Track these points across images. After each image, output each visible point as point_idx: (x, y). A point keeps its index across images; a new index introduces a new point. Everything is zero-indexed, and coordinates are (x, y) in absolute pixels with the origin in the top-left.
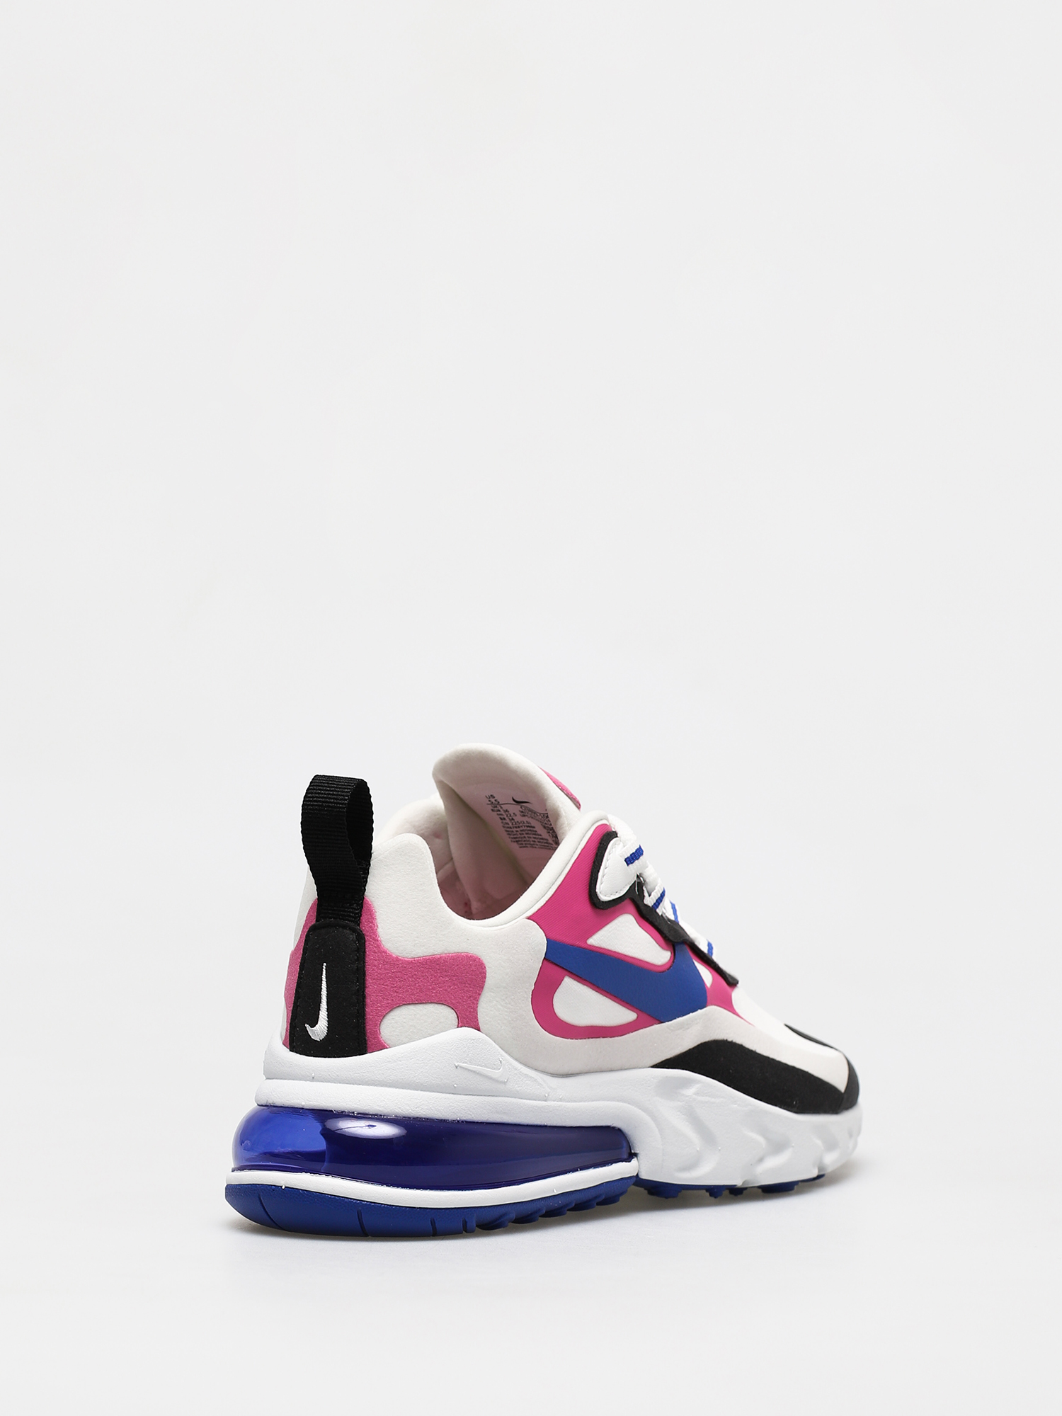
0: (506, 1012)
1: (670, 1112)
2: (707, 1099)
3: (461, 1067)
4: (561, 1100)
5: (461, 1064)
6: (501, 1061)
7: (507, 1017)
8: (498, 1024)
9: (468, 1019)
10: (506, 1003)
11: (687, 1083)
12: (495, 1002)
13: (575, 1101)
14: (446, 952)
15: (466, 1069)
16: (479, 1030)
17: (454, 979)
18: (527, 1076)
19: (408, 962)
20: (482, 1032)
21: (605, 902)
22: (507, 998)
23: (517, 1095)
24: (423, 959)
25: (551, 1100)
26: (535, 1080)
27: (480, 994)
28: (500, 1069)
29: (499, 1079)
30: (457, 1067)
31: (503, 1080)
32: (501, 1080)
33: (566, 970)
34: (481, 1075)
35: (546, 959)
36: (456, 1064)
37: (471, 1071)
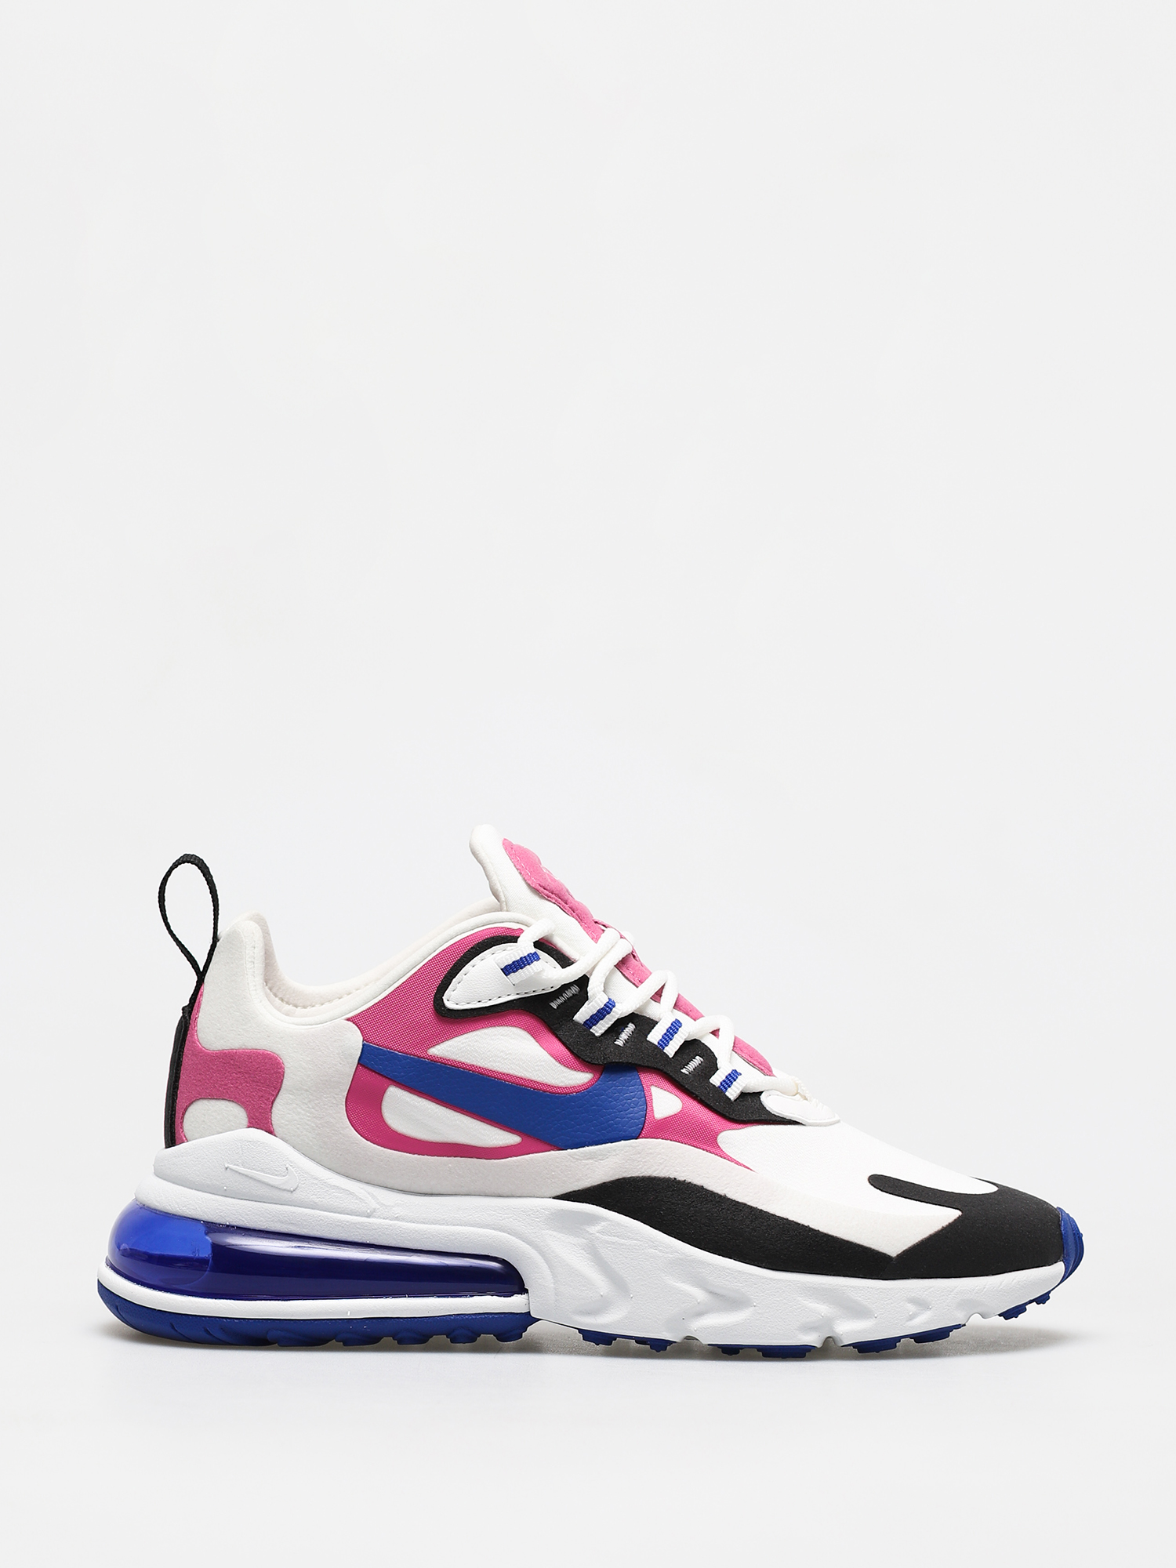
0: (309, 1117)
1: (567, 1249)
2: (616, 1239)
3: (231, 1169)
4: (397, 1219)
5: (231, 1166)
6: (287, 1168)
7: (309, 1123)
8: (298, 1128)
9: (261, 1120)
10: (308, 1107)
11: (593, 1219)
12: (295, 1105)
14: (243, 1047)
15: (237, 1172)
16: (271, 1132)
17: (247, 1076)
18: (338, 1188)
19: (208, 1054)
20: (276, 1133)
21: (458, 1010)
22: (310, 1102)
23: (314, 1206)
24: (221, 1053)
25: (379, 1217)
26: (352, 1193)
27: (273, 1095)
28: (284, 1176)
29: (281, 1187)
30: (226, 1168)
31: (288, 1189)
32: (284, 1188)
33: (389, 1079)
34: (255, 1179)
35: (361, 1065)
36: (226, 1166)
37: (243, 1174)
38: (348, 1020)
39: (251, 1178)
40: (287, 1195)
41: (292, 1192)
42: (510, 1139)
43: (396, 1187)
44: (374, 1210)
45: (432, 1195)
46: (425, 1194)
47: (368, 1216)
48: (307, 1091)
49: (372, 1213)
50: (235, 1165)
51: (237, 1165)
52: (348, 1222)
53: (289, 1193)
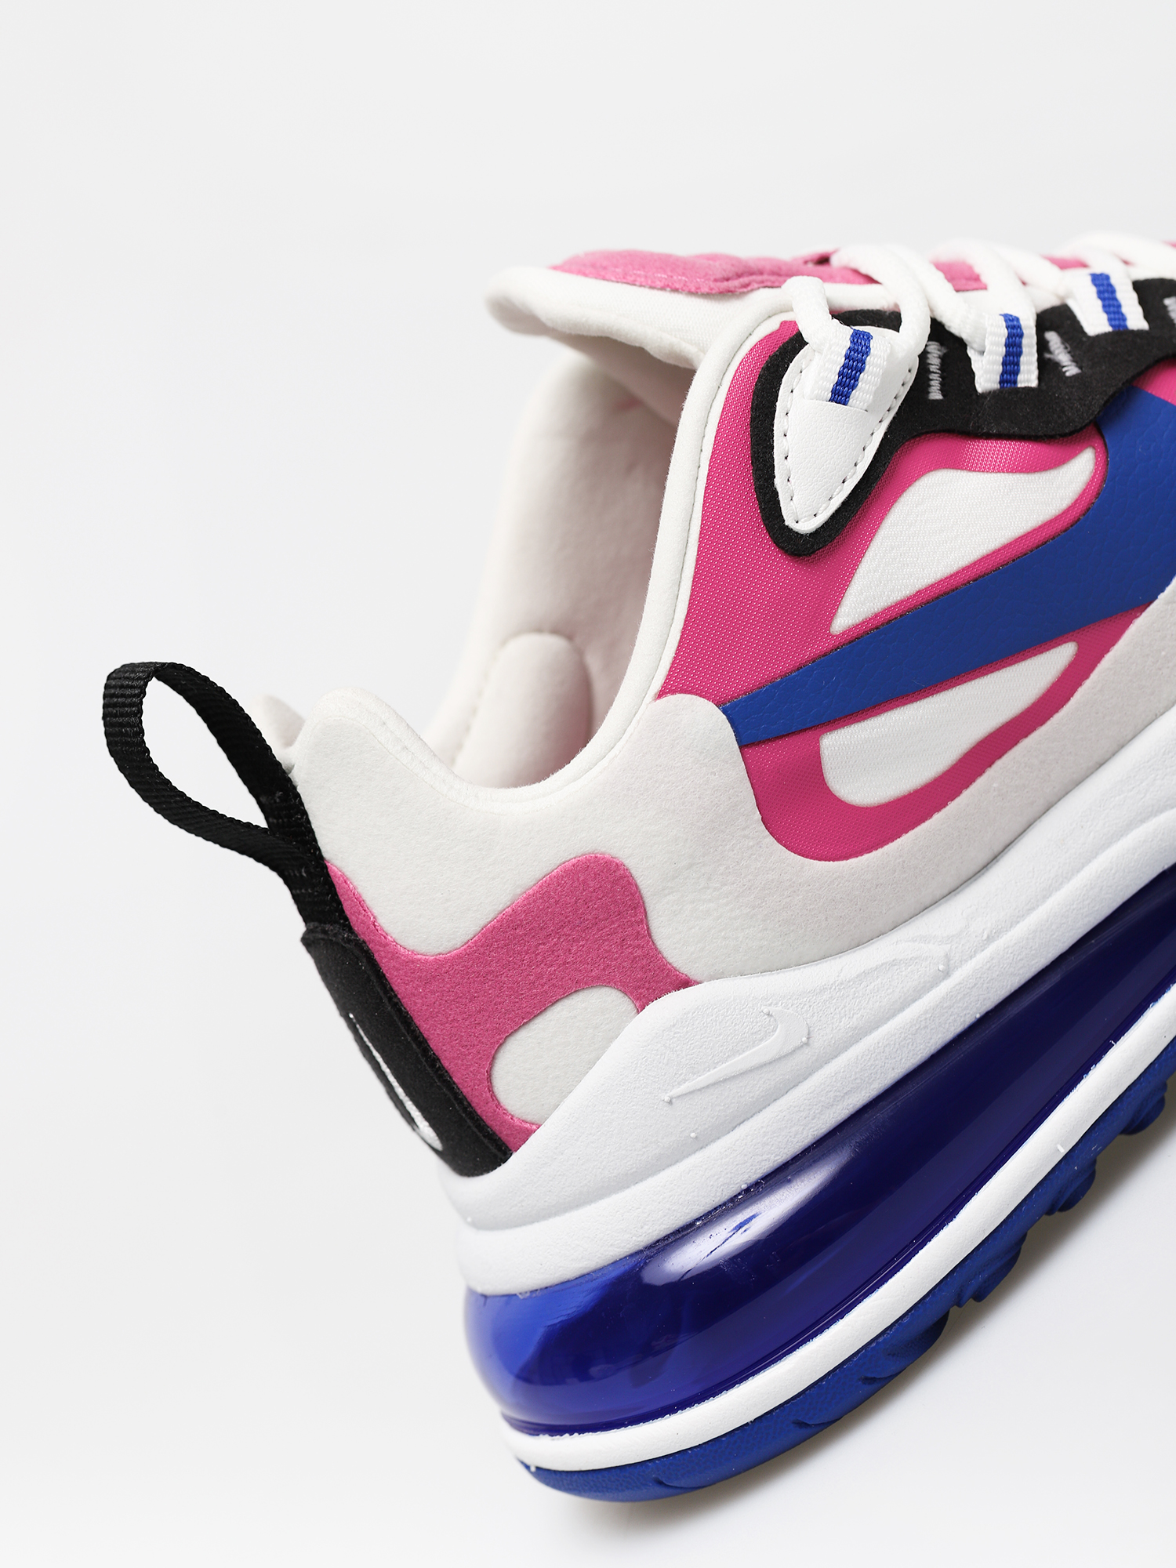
0: (727, 904)
3: (677, 1098)
4: (990, 939)
5: (674, 1092)
6: (768, 1014)
7: (736, 913)
8: (725, 938)
9: (651, 979)
10: (715, 890)
13: (1031, 910)
14: (519, 891)
15: (693, 1092)
16: (686, 983)
17: (567, 930)
18: (866, 974)
19: (460, 956)
20: (699, 980)
21: (826, 523)
22: (709, 879)
23: (857, 1035)
24: (484, 935)
25: (963, 962)
26: (894, 963)
27: (642, 920)
28: (774, 1031)
29: (785, 1051)
30: (670, 1102)
31: (798, 1043)
32: (791, 1048)
33: (810, 728)
34: (734, 1077)
35: (746, 746)
36: (667, 1099)
37: (708, 1087)
38: (661, 694)
39: (725, 1080)
40: (804, 1057)
41: (807, 1044)
42: (1060, 656)
43: (938, 894)
44: (948, 958)
45: (995, 858)
46: (985, 867)
47: (947, 974)
48: (690, 866)
49: (948, 965)
50: (679, 1084)
51: (685, 1081)
52: (926, 1012)
53: (806, 1050)
